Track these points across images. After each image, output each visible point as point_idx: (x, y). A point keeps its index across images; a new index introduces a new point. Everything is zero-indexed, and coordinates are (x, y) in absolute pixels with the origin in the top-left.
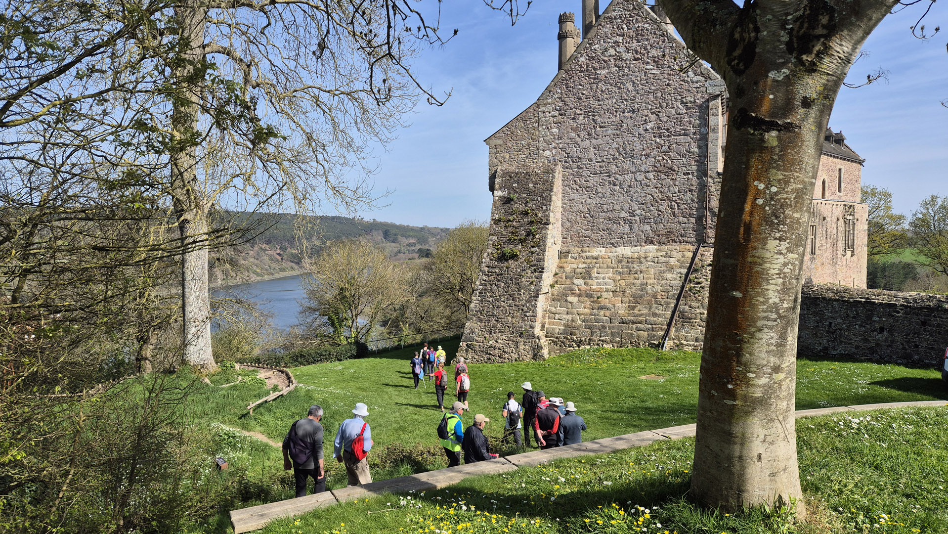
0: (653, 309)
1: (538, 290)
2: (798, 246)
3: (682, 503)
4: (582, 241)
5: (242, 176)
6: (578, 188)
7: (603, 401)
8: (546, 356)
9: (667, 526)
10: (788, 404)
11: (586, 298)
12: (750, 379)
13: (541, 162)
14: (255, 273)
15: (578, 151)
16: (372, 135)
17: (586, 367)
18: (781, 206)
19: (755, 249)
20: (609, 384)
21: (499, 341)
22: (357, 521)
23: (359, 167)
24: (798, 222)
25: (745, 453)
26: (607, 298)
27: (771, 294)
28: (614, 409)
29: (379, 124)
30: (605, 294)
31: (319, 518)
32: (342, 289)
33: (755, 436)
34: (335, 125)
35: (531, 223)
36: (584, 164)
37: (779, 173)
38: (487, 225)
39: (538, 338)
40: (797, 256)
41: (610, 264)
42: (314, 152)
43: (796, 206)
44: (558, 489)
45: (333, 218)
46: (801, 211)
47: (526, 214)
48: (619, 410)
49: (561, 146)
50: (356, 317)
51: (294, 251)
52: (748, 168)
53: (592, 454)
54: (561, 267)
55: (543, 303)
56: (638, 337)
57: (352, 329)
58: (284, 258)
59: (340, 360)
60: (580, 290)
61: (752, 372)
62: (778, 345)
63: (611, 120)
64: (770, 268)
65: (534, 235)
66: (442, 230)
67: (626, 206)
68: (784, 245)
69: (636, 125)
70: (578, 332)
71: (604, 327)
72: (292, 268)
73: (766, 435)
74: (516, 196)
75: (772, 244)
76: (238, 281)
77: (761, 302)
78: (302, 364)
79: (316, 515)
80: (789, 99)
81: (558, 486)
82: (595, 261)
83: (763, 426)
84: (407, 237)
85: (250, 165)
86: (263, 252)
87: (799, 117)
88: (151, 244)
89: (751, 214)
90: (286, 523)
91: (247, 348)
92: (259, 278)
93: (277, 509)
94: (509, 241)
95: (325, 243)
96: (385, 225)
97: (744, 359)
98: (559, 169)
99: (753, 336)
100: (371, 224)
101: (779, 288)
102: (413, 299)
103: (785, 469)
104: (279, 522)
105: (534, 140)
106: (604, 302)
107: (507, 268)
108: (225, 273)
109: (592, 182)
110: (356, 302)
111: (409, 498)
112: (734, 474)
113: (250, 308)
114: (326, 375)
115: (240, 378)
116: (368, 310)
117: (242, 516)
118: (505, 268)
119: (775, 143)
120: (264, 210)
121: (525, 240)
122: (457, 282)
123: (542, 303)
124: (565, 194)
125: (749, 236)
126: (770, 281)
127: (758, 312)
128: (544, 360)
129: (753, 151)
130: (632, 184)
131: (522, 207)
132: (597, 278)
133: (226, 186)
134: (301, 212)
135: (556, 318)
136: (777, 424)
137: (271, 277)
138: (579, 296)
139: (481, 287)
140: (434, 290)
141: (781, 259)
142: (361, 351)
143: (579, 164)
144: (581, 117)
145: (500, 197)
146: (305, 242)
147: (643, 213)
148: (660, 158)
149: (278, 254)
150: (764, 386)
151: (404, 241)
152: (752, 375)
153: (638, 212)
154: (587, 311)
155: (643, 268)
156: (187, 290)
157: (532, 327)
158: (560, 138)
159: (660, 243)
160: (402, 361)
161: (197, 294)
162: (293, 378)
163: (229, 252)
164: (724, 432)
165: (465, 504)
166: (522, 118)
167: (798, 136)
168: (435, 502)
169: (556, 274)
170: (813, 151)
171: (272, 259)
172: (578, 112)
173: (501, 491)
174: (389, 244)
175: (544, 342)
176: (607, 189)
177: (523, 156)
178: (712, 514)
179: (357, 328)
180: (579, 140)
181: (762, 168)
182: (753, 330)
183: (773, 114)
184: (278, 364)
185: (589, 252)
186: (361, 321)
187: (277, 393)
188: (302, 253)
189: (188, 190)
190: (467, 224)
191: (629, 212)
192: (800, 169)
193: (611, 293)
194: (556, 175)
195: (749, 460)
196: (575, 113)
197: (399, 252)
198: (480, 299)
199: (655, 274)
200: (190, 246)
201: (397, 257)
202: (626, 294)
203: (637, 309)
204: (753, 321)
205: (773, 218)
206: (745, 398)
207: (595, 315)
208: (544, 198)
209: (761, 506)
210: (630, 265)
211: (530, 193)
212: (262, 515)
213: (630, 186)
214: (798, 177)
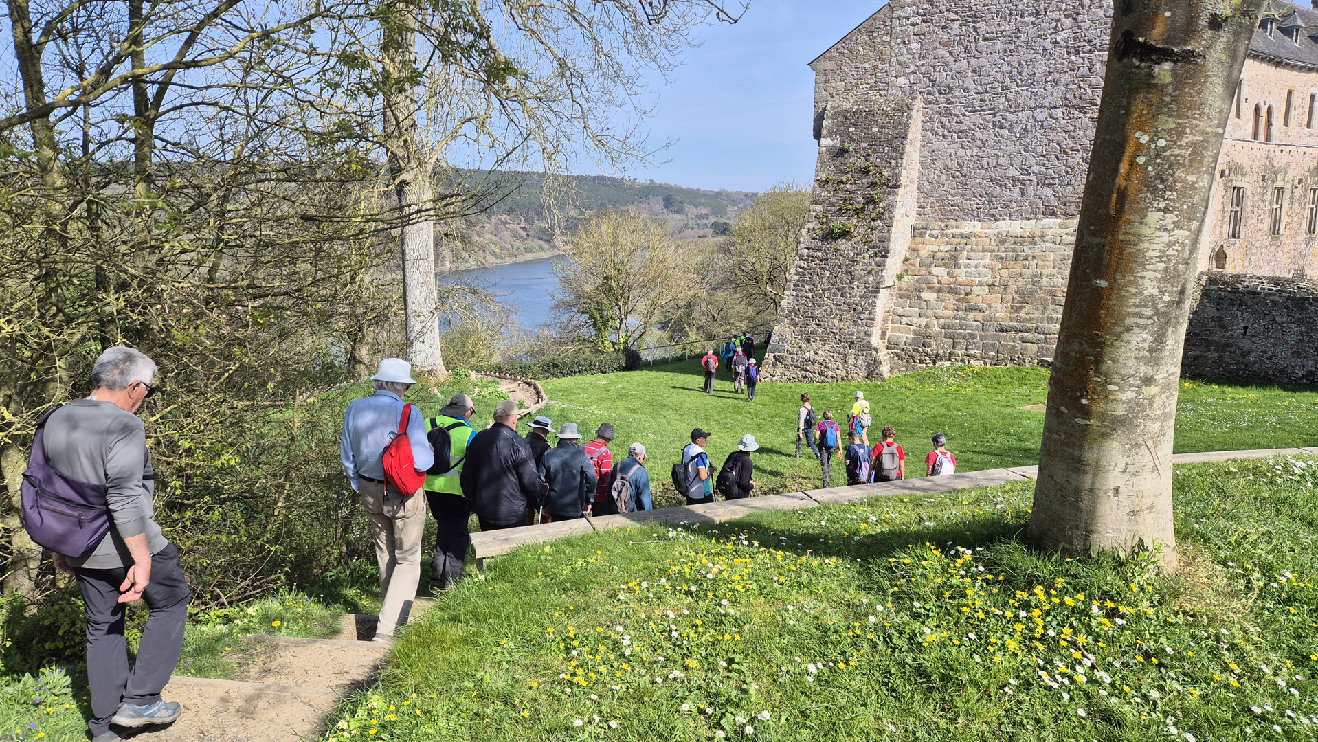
0: (1048, 312)
1: (878, 283)
2: (1190, 219)
3: (1013, 544)
4: (947, 211)
5: (474, 121)
6: (946, 133)
7: (963, 437)
8: (886, 375)
9: (990, 570)
10: (1162, 426)
11: (948, 295)
12: (1111, 392)
13: (892, 95)
14: (493, 253)
15: (949, 77)
16: (648, 59)
17: (944, 391)
18: (1170, 166)
19: (1129, 223)
20: (974, 415)
21: (820, 352)
22: (616, 551)
23: (629, 107)
24: (1193, 187)
25: (1097, 485)
26: (979, 295)
27: (1147, 283)
28: (978, 449)
29: (658, 43)
30: (977, 290)
31: (573, 546)
32: (606, 278)
33: (1113, 464)
34: (597, 46)
35: (874, 185)
36: (956, 97)
37: (1171, 120)
38: (809, 190)
39: (875, 349)
40: (1188, 233)
41: (987, 246)
42: (568, 85)
43: (1191, 166)
44: (866, 529)
45: (595, 179)
46: (1198, 172)
47: (866, 171)
48: (986, 450)
49: (923, 69)
50: (625, 316)
51: (543, 225)
52: (1128, 114)
53: (918, 493)
54: (914, 250)
55: (885, 301)
56: (1023, 351)
57: (620, 332)
58: (532, 233)
59: (603, 372)
60: (940, 283)
61: (1114, 384)
62: (1151, 350)
63: (1002, 28)
64: (1148, 249)
65: (875, 203)
66: (746, 195)
67: (1018, 160)
68: (1170, 219)
69: (1040, 36)
70: (933, 343)
71: (973, 336)
72: (542, 248)
73: (1127, 464)
74: (853, 145)
75: (1153, 217)
76: (472, 264)
77: (1133, 294)
78: (554, 375)
79: (568, 542)
80: (1192, 17)
81: (866, 525)
82: (965, 241)
83: (1124, 453)
84: (697, 206)
85: (484, 105)
86: (502, 226)
87: (1203, 42)
88: (362, 213)
89: (1128, 176)
90: (534, 549)
91: (484, 352)
92: (499, 261)
93: (522, 534)
94: (840, 212)
95: (582, 213)
96: (666, 188)
97: (1104, 367)
98: (918, 104)
99: (1118, 337)
100: (647, 187)
101: (1159, 276)
102: (702, 293)
103: (1151, 508)
104: (527, 548)
105: (882, 61)
106: (974, 300)
107: (836, 250)
108: (455, 253)
109: (968, 123)
110: (625, 295)
111: (679, 529)
112: (1081, 511)
113: (488, 299)
114: (585, 391)
115: (477, 390)
116: (642, 307)
117: (484, 539)
118: (832, 250)
119: (1168, 79)
120: (504, 168)
121: (863, 209)
122: (765, 271)
123: (883, 301)
124: (925, 141)
125: (1122, 207)
126: (1147, 267)
127: (1127, 306)
128: (883, 380)
129: (1137, 90)
130: (1029, 126)
131: (861, 162)
132: (966, 266)
133: (454, 136)
134: (552, 170)
135: (903, 322)
136: (1144, 450)
137: (514, 260)
138: (939, 291)
139: (796, 277)
140: (733, 282)
141: (1165, 237)
142: (633, 362)
143: (949, 96)
144: (956, 25)
145: (829, 148)
146: (556, 212)
147: (1043, 169)
148: (1075, 86)
149: (523, 228)
150: (1129, 401)
151: (692, 211)
152: (1113, 388)
153: (1036, 168)
154: (949, 313)
155: (1037, 251)
156: (408, 275)
157: (868, 335)
158: (921, 57)
159: (1066, 215)
160: (686, 376)
161: (421, 280)
162: (543, 393)
163: (457, 225)
164: (1072, 459)
165: (746, 539)
166: (866, 28)
167: (1201, 69)
168: (710, 536)
169: (906, 260)
170: (1221, 89)
171: (515, 235)
172: (952, 16)
173: (794, 529)
174: (671, 215)
175: (884, 355)
176: (989, 135)
177: (865, 86)
178: (1049, 559)
179: (627, 331)
180: (950, 59)
181: (1148, 114)
182: (1120, 329)
183: (1169, 39)
184: (524, 374)
185: (957, 227)
186: (633, 321)
187: (523, 410)
188: (553, 227)
189: (405, 141)
190: (781, 187)
191: (1022, 169)
192: (1199, 114)
193: (986, 288)
194: (914, 113)
195: (1102, 494)
196: (947, 19)
197: (686, 227)
198: (795, 293)
199: (1055, 260)
200: (414, 216)
201: (683, 234)
202: (1009, 290)
203: (1024, 310)
204: (1120, 319)
205: (1158, 182)
206: (1102, 417)
207: (960, 319)
208: (893, 149)
209: (1115, 551)
210: (1018, 247)
211: (873, 141)
212: (506, 540)
213: (1025, 129)
214: (1197, 126)
